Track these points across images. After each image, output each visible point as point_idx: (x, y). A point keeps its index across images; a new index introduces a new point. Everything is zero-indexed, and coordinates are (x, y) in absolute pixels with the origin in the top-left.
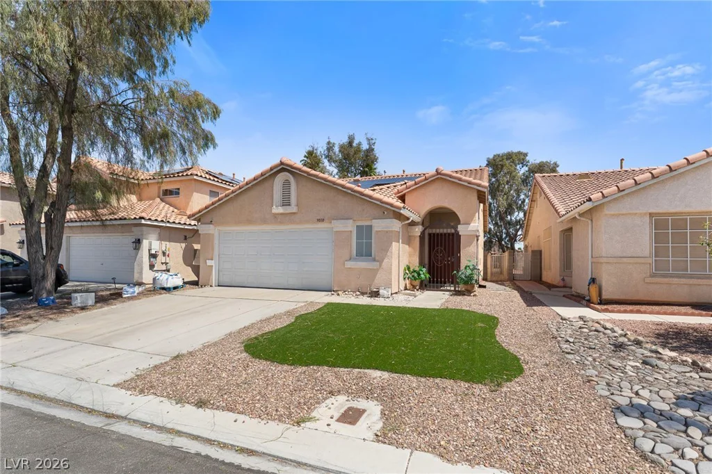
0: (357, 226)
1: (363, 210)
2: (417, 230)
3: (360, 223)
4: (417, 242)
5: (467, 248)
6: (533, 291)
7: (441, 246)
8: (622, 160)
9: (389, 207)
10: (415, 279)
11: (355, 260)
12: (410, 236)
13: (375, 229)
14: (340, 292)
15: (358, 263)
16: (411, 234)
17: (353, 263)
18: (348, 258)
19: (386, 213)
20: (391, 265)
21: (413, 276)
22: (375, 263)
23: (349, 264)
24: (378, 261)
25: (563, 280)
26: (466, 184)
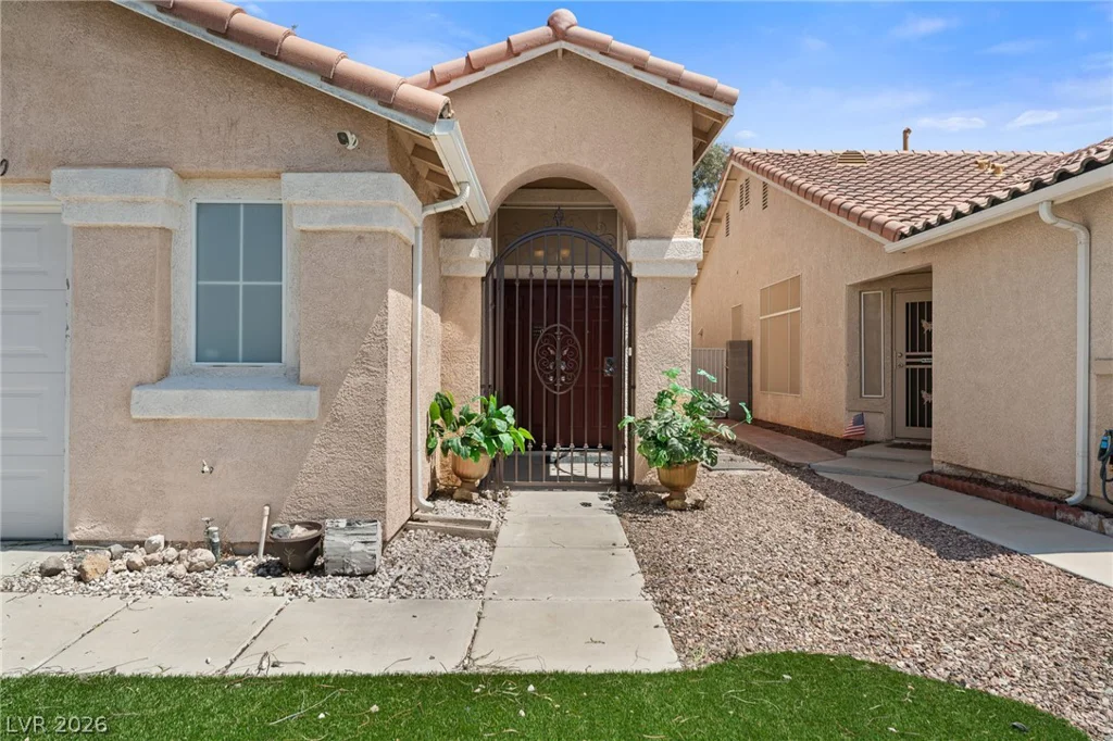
0: (198, 204)
1: (233, 124)
2: (474, 253)
3: (216, 194)
4: (474, 303)
5: (660, 327)
6: (814, 465)
7: (565, 321)
8: (907, 131)
9: (370, 105)
10: (477, 451)
11: (191, 378)
12: (446, 279)
13: (295, 224)
14: (92, 561)
15: (207, 394)
16: (452, 272)
17: (179, 394)
18: (151, 369)
19: (351, 138)
20: (383, 402)
21: (466, 440)
22: (301, 394)
23: (154, 403)
24: (312, 384)
25: (859, 421)
26: (662, 84)
